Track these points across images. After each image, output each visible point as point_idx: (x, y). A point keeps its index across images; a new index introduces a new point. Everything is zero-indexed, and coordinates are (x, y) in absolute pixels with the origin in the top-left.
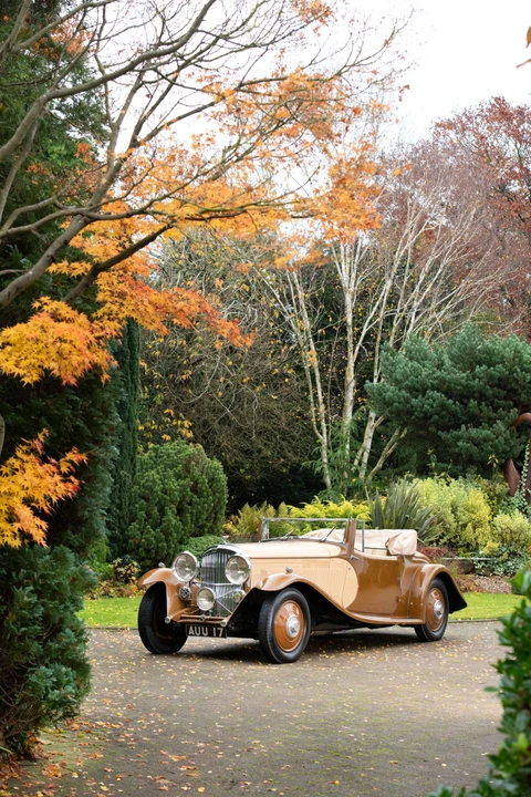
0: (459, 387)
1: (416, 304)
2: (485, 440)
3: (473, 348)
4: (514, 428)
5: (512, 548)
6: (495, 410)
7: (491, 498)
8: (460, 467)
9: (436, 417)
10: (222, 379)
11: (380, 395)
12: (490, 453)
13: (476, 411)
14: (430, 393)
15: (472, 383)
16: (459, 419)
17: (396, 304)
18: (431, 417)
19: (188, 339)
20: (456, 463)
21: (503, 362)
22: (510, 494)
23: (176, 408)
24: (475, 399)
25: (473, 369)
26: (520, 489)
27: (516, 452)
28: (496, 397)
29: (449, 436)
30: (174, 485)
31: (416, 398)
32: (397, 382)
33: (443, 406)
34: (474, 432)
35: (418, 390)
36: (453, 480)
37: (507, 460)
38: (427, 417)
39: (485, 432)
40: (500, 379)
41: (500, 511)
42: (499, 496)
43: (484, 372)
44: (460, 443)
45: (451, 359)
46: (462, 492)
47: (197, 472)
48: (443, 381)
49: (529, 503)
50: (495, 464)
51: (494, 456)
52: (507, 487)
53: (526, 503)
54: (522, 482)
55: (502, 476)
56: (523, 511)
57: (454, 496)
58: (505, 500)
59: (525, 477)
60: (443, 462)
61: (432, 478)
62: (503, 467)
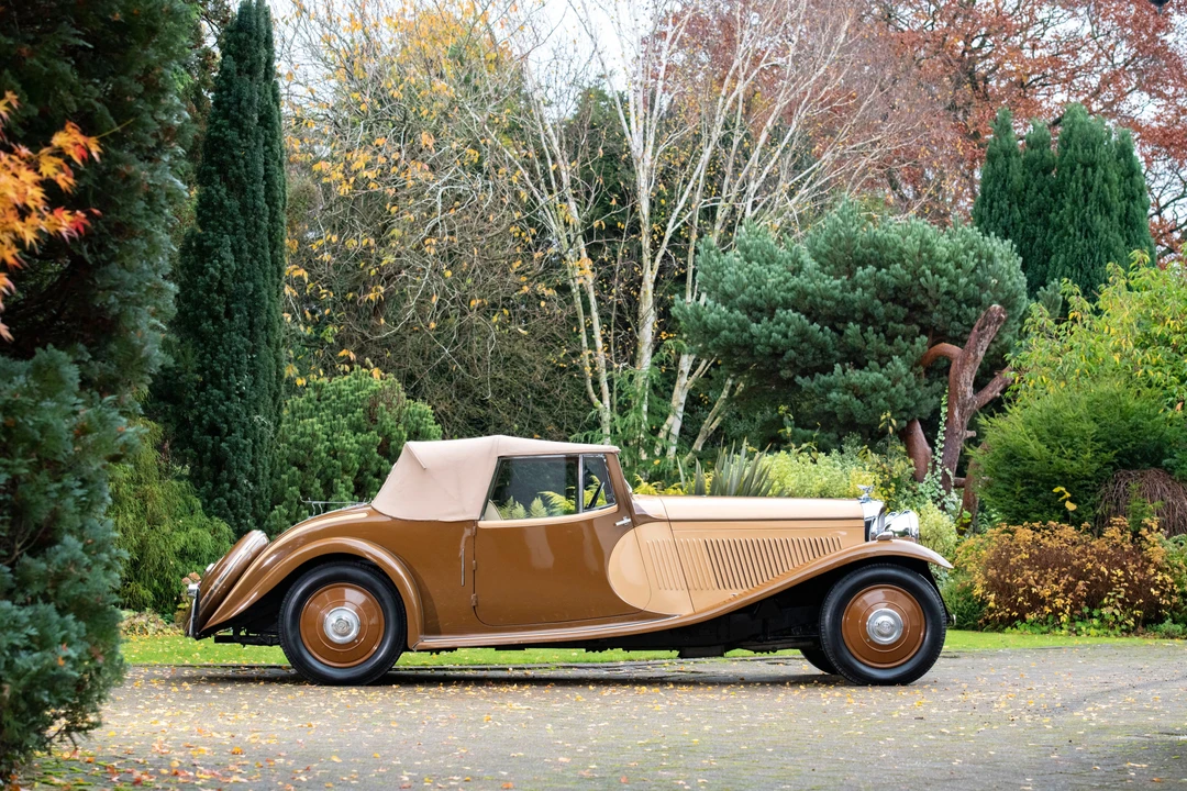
0: (829, 303)
1: (753, 186)
2: (874, 389)
3: (850, 238)
4: (921, 369)
6: (890, 340)
7: (885, 485)
8: (833, 435)
9: (792, 352)
10: (435, 300)
11: (699, 318)
12: (883, 411)
13: (859, 343)
14: (781, 314)
15: (851, 296)
16: (830, 356)
17: (720, 189)
18: (783, 353)
19: (377, 236)
20: (826, 428)
21: (901, 261)
22: (916, 478)
23: (360, 351)
24: (856, 322)
25: (851, 273)
26: (934, 469)
27: (926, 411)
28: (892, 319)
29: (813, 384)
30: (348, 441)
31: (758, 322)
32: (726, 298)
33: (803, 335)
34: (855, 376)
35: (761, 309)
36: (822, 455)
37: (911, 423)
38: (776, 353)
39: (872, 376)
40: (897, 289)
41: (901, 503)
42: (898, 481)
43: (870, 276)
44: (833, 395)
45: (816, 259)
46: (838, 472)
47: (388, 420)
48: (802, 293)
49: (948, 492)
50: (891, 429)
51: (889, 414)
52: (910, 466)
53: (943, 492)
54: (936, 458)
55: (902, 449)
56: (939, 504)
57: (825, 479)
58: (908, 488)
59: (941, 450)
60: (804, 427)
61: (788, 452)
62: (905, 435)
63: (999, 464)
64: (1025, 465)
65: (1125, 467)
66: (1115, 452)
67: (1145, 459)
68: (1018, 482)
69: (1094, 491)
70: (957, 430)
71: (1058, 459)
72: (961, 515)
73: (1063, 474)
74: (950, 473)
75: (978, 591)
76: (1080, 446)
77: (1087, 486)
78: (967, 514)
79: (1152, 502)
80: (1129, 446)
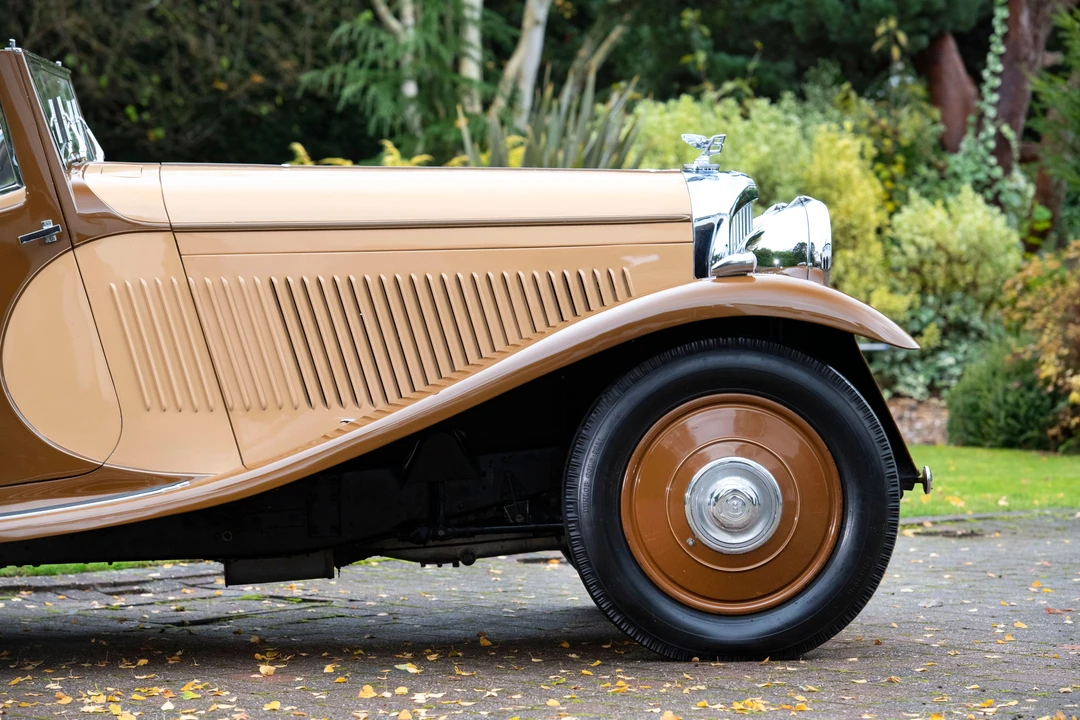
5: (952, 312)
7: (884, 158)
8: (787, 66)
12: (881, 16)
20: (774, 53)
22: (946, 145)
26: (979, 127)
27: (967, 17)
36: (763, 103)
37: (936, 41)
41: (913, 193)
42: (911, 154)
46: (791, 135)
49: (1008, 171)
50: (896, 52)
51: (892, 23)
52: (934, 123)
53: (998, 172)
54: (983, 106)
55: (919, 90)
56: (989, 194)
57: (765, 149)
58: (930, 165)
59: (994, 90)
60: (734, 51)
61: (698, 97)
62: (924, 64)
72: (1030, 217)
74: (1011, 135)
75: (1049, 370)
78: (1043, 214)
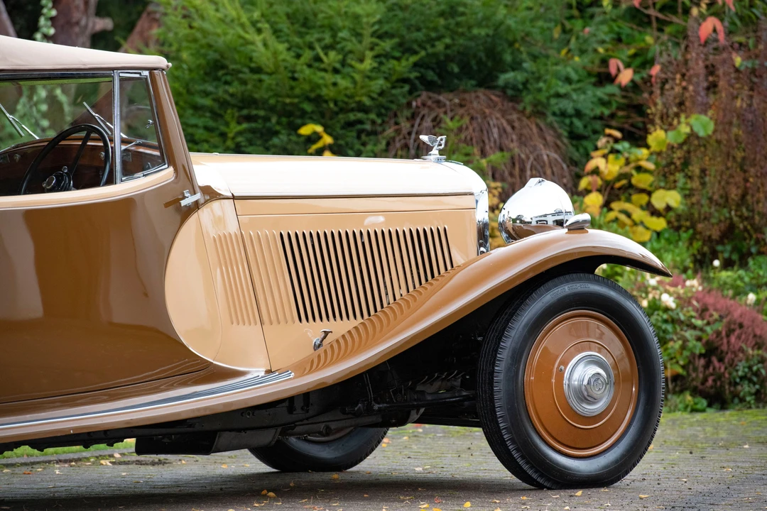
63: (192, 80)
64: (244, 82)
65: (430, 86)
66: (413, 59)
67: (466, 71)
68: (230, 114)
69: (374, 133)
70: (76, 15)
71: (307, 71)
73: (318, 100)
74: (63, 98)
76: (349, 46)
77: (360, 122)
79: (483, 154)
80: (440, 47)
